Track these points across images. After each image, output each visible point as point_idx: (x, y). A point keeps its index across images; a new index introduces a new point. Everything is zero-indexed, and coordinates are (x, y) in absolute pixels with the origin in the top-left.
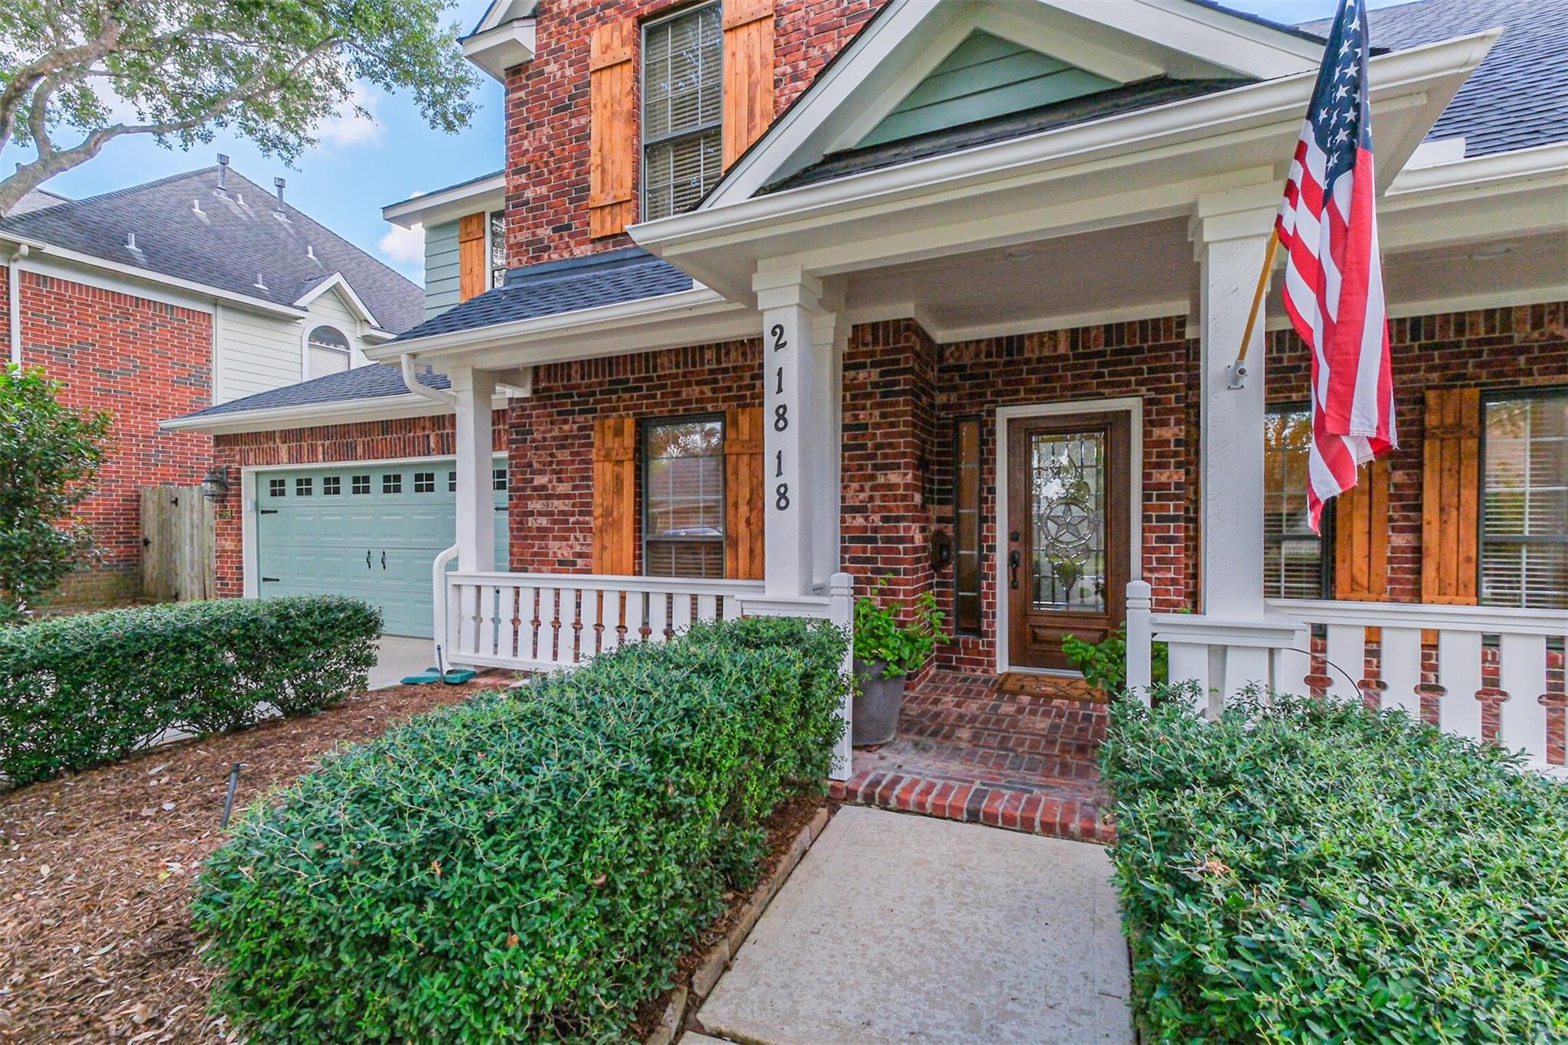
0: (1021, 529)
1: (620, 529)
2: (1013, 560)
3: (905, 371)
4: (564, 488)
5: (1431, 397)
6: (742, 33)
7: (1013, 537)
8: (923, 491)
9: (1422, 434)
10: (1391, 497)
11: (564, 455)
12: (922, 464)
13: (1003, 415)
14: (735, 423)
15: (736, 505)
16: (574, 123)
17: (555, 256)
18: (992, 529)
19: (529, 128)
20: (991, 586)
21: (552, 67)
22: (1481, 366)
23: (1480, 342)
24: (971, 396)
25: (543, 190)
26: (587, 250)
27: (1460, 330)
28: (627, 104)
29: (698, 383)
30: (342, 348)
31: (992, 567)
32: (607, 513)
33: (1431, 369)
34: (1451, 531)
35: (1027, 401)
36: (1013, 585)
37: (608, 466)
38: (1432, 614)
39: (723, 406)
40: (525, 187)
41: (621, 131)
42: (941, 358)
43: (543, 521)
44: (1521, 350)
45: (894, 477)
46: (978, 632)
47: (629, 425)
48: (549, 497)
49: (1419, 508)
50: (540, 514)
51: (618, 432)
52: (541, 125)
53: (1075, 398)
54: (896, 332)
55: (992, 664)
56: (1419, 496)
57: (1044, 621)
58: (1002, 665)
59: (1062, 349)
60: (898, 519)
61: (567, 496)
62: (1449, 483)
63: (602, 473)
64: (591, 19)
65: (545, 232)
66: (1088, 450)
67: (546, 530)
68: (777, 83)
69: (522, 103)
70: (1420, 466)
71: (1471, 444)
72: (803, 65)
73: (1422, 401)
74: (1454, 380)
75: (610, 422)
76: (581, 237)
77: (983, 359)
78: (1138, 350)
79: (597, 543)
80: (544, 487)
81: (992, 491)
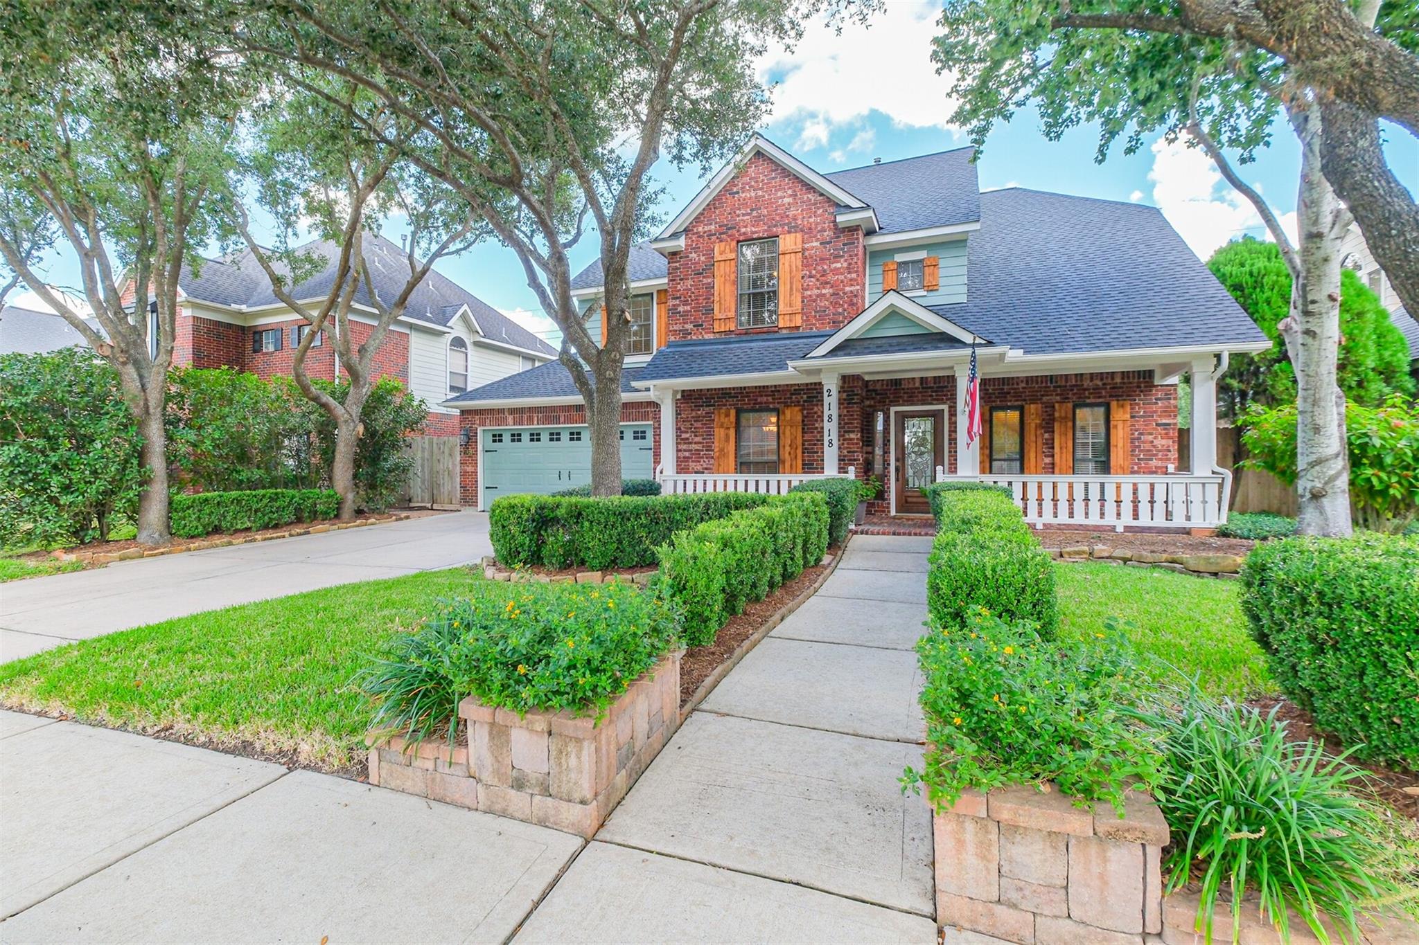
0: (900, 456)
1: (728, 457)
2: (897, 470)
3: (857, 395)
4: (697, 439)
5: (1057, 406)
6: (787, 256)
7: (897, 460)
8: (863, 441)
9: (1054, 420)
10: (1044, 444)
11: (699, 425)
12: (862, 431)
13: (893, 410)
14: (784, 413)
15: (784, 447)
16: (705, 281)
17: (694, 338)
18: (889, 457)
19: (681, 280)
20: (889, 480)
21: (694, 255)
22: (1074, 394)
23: (1074, 386)
24: (880, 402)
25: (688, 308)
26: (711, 336)
27: (1066, 381)
28: (733, 277)
29: (766, 396)
30: (463, 350)
31: (889, 472)
32: (722, 450)
33: (1057, 395)
34: (1064, 455)
35: (903, 405)
36: (897, 480)
37: (722, 430)
38: (1025, 478)
39: (777, 406)
40: (679, 305)
41: (729, 288)
42: (867, 387)
43: (687, 454)
44: (1085, 390)
45: (852, 436)
46: (884, 499)
47: (733, 412)
48: (691, 443)
49: (1053, 448)
50: (685, 451)
51: (727, 415)
52: (687, 279)
53: (922, 404)
54: (853, 380)
55: (889, 512)
56: (1053, 443)
57: (909, 494)
58: (893, 513)
59: (917, 384)
60: (854, 452)
61: (700, 443)
62: (1063, 438)
63: (719, 433)
64: (713, 238)
65: (689, 326)
66: (926, 425)
67: (688, 458)
68: (803, 277)
69: (676, 268)
70: (1053, 432)
71: (1070, 424)
72: (814, 272)
73: (1054, 407)
74: (1065, 399)
75: (723, 411)
76: (708, 331)
77: (885, 387)
78: (946, 387)
79: (716, 464)
80: (688, 439)
81: (889, 441)
